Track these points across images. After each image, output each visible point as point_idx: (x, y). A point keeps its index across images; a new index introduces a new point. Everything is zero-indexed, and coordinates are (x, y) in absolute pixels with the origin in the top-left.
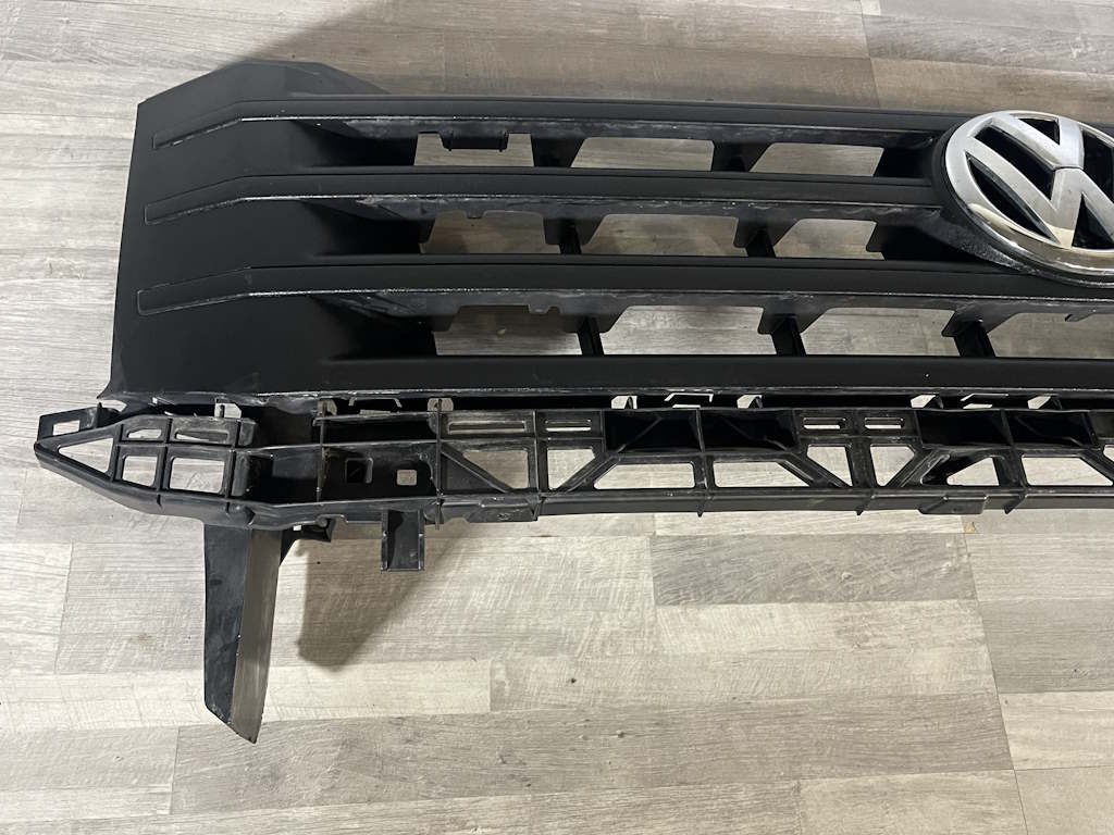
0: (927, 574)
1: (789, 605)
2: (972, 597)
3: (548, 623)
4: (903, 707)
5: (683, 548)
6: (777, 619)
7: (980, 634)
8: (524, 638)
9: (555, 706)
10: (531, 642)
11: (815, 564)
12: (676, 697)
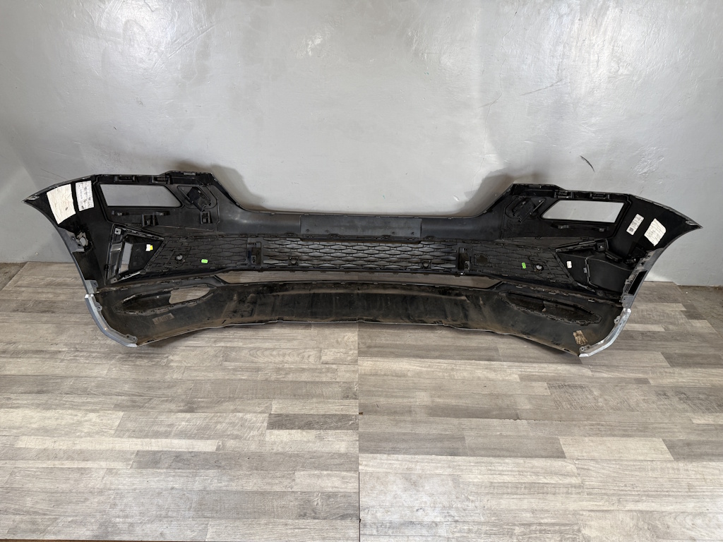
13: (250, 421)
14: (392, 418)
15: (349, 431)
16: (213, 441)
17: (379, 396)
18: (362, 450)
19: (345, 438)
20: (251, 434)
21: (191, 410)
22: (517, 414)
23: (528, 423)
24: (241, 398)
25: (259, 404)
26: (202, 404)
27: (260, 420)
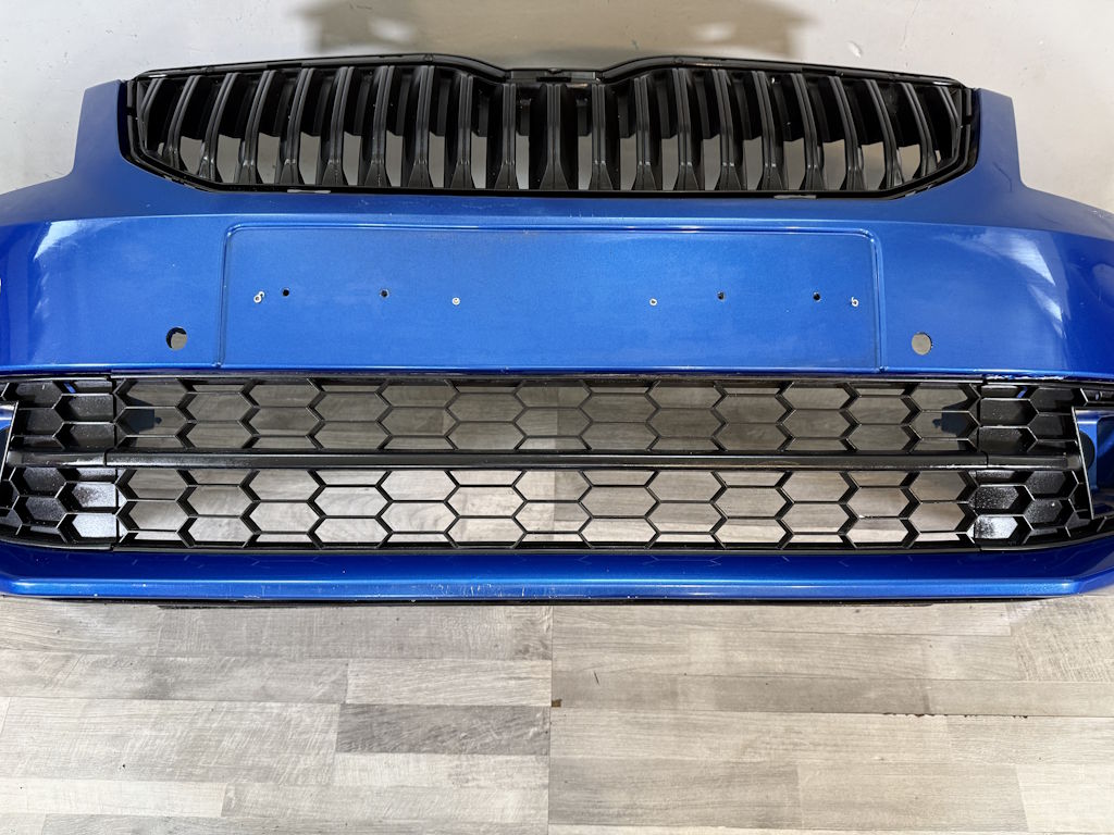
0: (518, 737)
1: (421, 756)
2: (546, 754)
3: (265, 761)
4: (482, 829)
5: (363, 713)
6: (411, 765)
7: (547, 781)
8: (250, 769)
9: (260, 816)
10: (253, 773)
11: (445, 727)
12: (335, 814)
13: (297, 726)
14: (630, 715)
15: (529, 757)
16: (215, 785)
17: (600, 646)
18: (558, 814)
19: (518, 778)
20: (301, 766)
21: (159, 692)
22: (925, 698)
23: (950, 725)
24: (276, 656)
25: (320, 675)
26: (186, 675)
27: (321, 724)
